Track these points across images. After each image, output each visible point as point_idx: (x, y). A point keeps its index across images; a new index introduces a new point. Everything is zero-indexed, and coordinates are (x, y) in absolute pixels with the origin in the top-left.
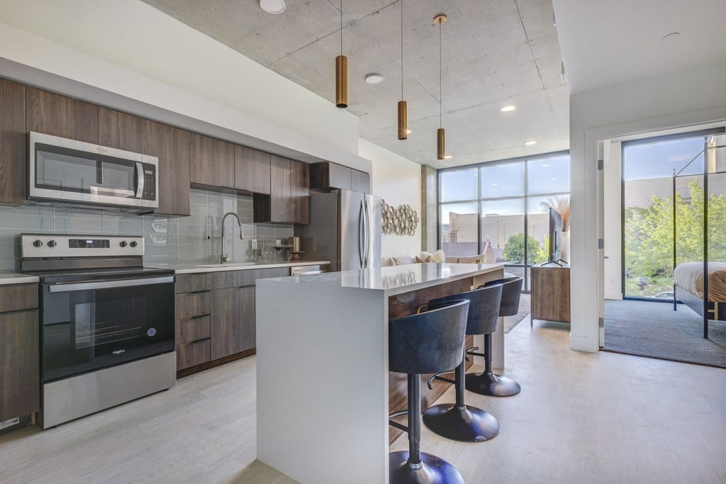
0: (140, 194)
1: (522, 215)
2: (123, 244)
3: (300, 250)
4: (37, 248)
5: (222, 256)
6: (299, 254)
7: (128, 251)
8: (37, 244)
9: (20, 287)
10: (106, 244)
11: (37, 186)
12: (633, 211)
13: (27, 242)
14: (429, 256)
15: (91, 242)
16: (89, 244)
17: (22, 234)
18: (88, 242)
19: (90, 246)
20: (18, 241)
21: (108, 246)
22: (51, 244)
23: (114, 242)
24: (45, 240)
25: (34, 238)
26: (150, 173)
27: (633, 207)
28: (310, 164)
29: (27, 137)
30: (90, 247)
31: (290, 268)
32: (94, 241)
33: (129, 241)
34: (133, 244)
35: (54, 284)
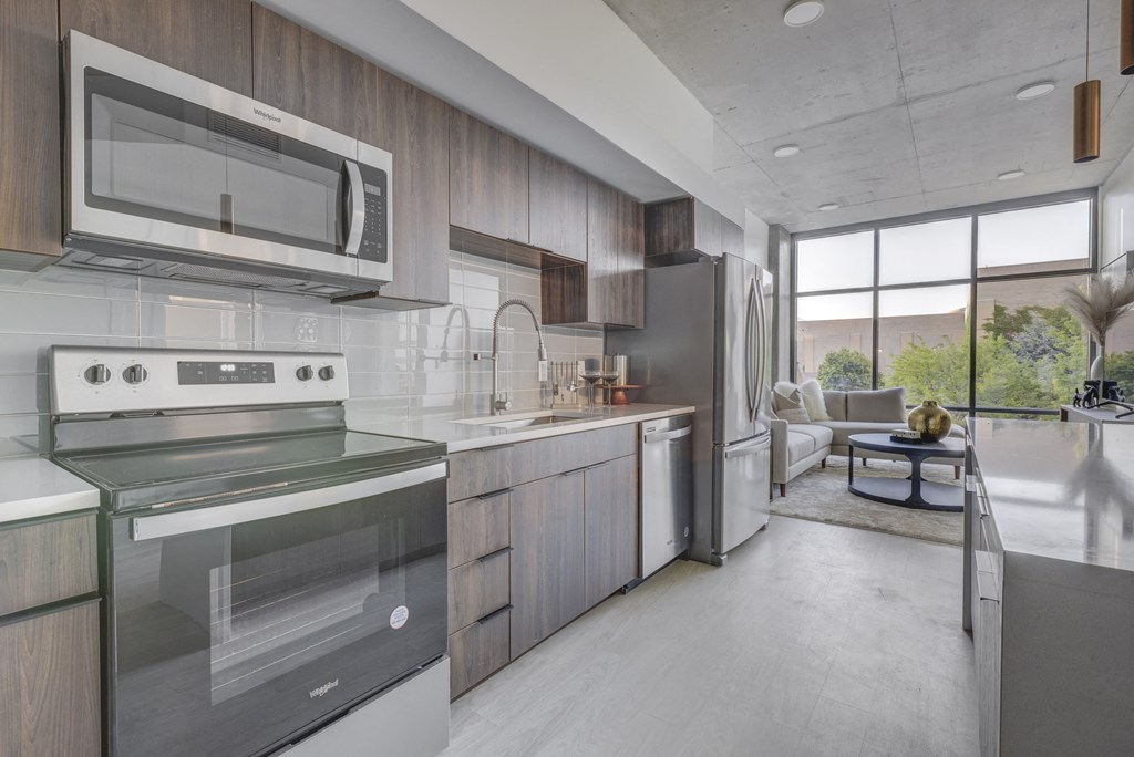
0: (353, 246)
1: (869, 319)
2: (304, 374)
3: (628, 383)
4: (96, 387)
5: (493, 396)
6: (625, 390)
7: (315, 390)
8: (94, 375)
9: (37, 529)
10: (264, 374)
11: (93, 201)
12: (1032, 313)
13: (69, 369)
14: (796, 390)
15: (232, 368)
16: (227, 374)
17: (54, 348)
18: (224, 368)
19: (229, 379)
20: (45, 364)
21: (272, 380)
22: (133, 374)
23: (285, 367)
24: (116, 363)
25: (90, 360)
26: (375, 190)
27: (1032, 306)
28: (645, 205)
29: (63, 50)
30: (229, 381)
31: (639, 425)
32: (238, 365)
33: (316, 364)
34: (327, 374)
35: (147, 512)
